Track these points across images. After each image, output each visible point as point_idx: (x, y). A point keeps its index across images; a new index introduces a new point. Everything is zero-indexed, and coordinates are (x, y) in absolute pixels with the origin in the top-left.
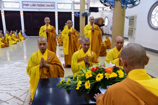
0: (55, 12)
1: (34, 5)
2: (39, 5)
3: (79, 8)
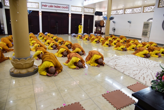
0: (69, 13)
1: (51, 6)
2: (56, 7)
3: (88, 11)
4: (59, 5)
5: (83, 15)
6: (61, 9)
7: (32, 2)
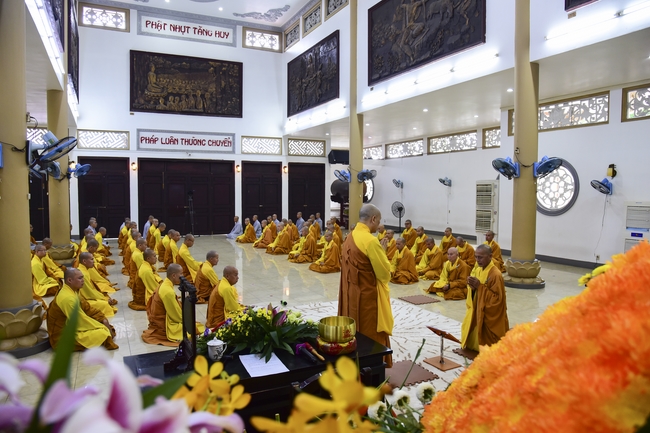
0: (234, 161)
1: (173, 141)
2: (189, 141)
3: (303, 152)
4: (198, 137)
5: (285, 164)
6: (207, 148)
7: (108, 132)
